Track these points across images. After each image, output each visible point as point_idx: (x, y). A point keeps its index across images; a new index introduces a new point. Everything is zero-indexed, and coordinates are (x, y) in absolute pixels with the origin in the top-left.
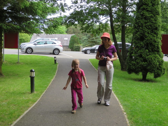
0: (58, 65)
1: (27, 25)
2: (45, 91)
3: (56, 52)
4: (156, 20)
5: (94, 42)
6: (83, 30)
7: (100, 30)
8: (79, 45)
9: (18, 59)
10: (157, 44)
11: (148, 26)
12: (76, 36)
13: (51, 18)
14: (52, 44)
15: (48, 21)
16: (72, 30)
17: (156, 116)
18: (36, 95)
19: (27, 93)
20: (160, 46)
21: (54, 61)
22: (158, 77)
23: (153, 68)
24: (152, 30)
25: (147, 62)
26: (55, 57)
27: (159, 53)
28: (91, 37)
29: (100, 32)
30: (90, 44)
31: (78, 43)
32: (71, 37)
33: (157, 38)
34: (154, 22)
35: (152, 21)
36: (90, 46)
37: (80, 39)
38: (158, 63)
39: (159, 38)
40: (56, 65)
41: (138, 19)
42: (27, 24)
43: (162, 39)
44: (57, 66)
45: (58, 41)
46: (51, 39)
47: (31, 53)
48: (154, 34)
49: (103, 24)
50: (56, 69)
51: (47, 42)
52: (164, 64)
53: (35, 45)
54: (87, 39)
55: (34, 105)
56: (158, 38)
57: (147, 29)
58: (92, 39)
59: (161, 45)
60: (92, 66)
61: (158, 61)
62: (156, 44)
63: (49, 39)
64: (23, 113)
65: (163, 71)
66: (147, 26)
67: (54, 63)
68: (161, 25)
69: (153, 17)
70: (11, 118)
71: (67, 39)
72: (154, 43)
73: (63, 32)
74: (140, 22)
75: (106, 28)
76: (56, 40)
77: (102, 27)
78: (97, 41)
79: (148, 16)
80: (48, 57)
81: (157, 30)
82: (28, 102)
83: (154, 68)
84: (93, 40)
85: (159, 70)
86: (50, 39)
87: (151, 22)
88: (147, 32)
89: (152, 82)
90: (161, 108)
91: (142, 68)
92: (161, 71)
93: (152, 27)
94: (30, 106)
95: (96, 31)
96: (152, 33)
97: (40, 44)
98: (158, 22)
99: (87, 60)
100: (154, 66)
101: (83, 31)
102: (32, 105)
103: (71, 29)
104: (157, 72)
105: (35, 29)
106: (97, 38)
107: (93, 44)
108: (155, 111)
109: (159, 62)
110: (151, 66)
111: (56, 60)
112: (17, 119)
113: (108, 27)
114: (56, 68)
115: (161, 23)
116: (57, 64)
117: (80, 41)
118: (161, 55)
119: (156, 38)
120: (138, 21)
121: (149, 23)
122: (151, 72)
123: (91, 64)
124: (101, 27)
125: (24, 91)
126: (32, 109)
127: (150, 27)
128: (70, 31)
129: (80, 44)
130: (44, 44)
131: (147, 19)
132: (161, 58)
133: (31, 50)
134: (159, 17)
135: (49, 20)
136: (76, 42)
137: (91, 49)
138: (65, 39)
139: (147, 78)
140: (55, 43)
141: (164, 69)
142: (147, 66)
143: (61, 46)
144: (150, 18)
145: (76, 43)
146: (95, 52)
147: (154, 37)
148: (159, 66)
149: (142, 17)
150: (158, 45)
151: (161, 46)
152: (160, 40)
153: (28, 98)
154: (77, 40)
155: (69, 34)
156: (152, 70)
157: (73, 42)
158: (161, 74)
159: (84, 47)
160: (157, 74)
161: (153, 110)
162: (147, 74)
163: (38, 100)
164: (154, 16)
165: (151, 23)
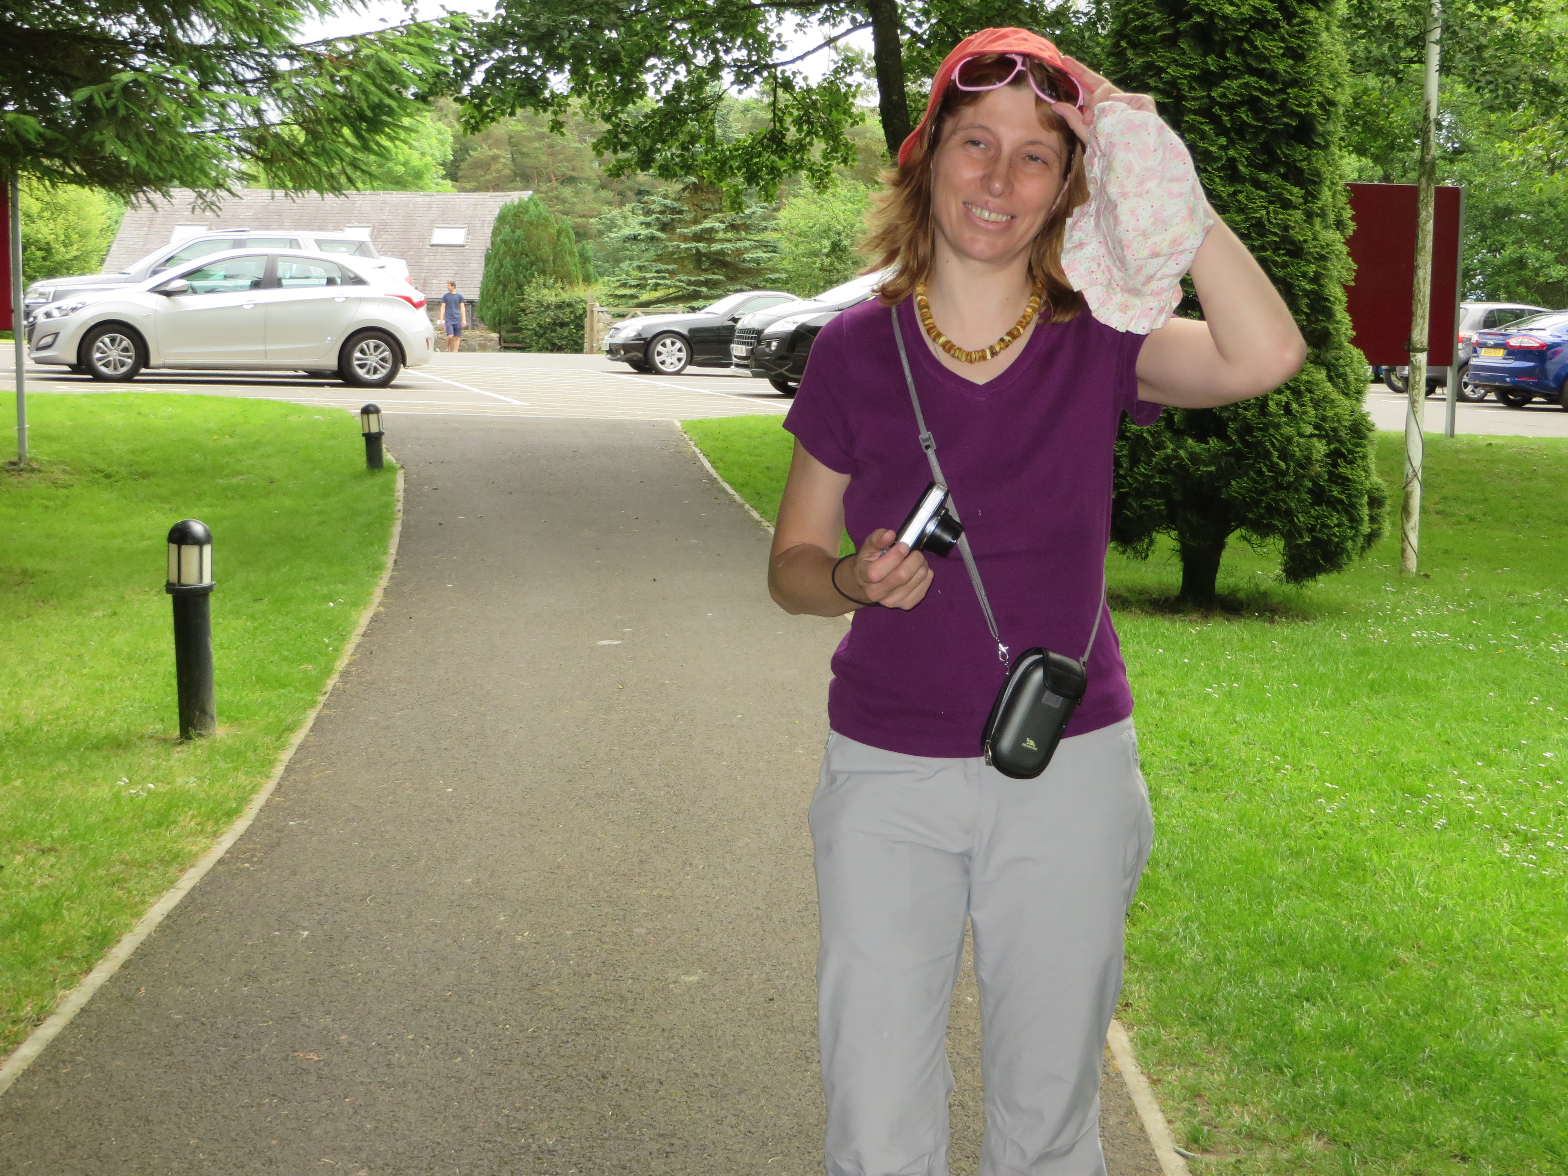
0: (400, 484)
1: (114, 109)
2: (310, 722)
3: (373, 360)
4: (1297, 55)
5: (719, 261)
6: (625, 147)
7: (785, 150)
8: (579, 292)
9: (21, 430)
10: (1311, 269)
11: (1231, 108)
12: (543, 207)
13: (326, 43)
14: (331, 282)
15: (303, 72)
16: (505, 155)
17: (1324, 906)
18: (233, 754)
19: (141, 737)
20: (1337, 293)
21: (362, 443)
22: (1322, 570)
23: (1279, 487)
24: (1267, 148)
25: (1222, 435)
26: (367, 411)
27: (1330, 355)
28: (689, 217)
29: (782, 165)
30: (680, 282)
31: (566, 278)
32: (502, 219)
33: (1309, 216)
34: (1282, 66)
35: (1266, 59)
36: (677, 299)
37: (581, 234)
38: (1320, 448)
39: (1332, 217)
40: (380, 479)
41: (1134, 45)
42: (108, 95)
43: (1351, 227)
44: (388, 489)
45: (384, 260)
46: (320, 243)
47: (127, 378)
48: (1285, 177)
49: (809, 90)
50: (383, 519)
51: (280, 273)
52: (1371, 453)
53: (168, 294)
54: (652, 239)
55: (227, 841)
56: (1323, 215)
57: (1222, 131)
58: (697, 237)
59: (1349, 277)
60: (713, 480)
61: (1317, 427)
62: (1304, 275)
63: (293, 243)
64: (138, 915)
65: (1365, 512)
66: (1222, 106)
67: (361, 461)
68: (1344, 98)
69: (1276, 25)
70: (29, 963)
71: (456, 236)
72: (1284, 265)
73: (418, 175)
74: (1161, 70)
75: (832, 133)
76: (361, 248)
77: (798, 122)
78: (739, 252)
79: (1225, 18)
80: (298, 409)
81: (1311, 145)
82: (163, 820)
83: (1282, 495)
84: (711, 240)
85: (1333, 503)
86: (307, 238)
87: (1260, 73)
88: (1216, 159)
89: (1272, 621)
90: (1357, 836)
91: (1177, 497)
92: (1352, 519)
93: (1267, 121)
94: (195, 856)
95: (747, 163)
96: (1266, 168)
97: (212, 291)
98: (1318, 67)
99: (669, 429)
100: (1284, 474)
101: (622, 155)
102: (203, 841)
103: (497, 144)
104: (1311, 530)
105: (190, 146)
106: (747, 227)
107: (707, 283)
108: (1311, 868)
109: (1331, 437)
110: (1260, 473)
111: (379, 435)
112: (88, 971)
113: (855, 123)
114: (388, 506)
115: (1347, 79)
116: (392, 469)
117: (584, 259)
118: (1343, 376)
119: (1298, 215)
120: (1140, 61)
121: (1235, 84)
122: (1263, 529)
123: (708, 465)
124: (788, 120)
125: (117, 726)
126: (211, 879)
127: (1244, 115)
128: (485, 165)
129: (587, 280)
130: (256, 285)
131: (1225, 43)
132: (1346, 395)
133: (126, 342)
134: (1328, 29)
135: (318, 59)
136: (550, 267)
137: (691, 331)
138: (441, 236)
139: (1223, 581)
140: (358, 281)
141: (1375, 502)
142: (1225, 475)
143: (417, 306)
144: (1246, 38)
145: (543, 272)
146: (728, 354)
147: (1287, 205)
148: (1330, 473)
149: (1173, 24)
150: (1316, 279)
151: (1346, 288)
152: (1338, 236)
153: (163, 788)
154: (556, 243)
155: (476, 190)
156: (1269, 507)
157: (516, 267)
158: (1349, 544)
159: (621, 309)
160: (1316, 542)
161: (1297, 854)
162: (1222, 546)
163: (259, 801)
164: (1278, 14)
165: (1252, 80)
